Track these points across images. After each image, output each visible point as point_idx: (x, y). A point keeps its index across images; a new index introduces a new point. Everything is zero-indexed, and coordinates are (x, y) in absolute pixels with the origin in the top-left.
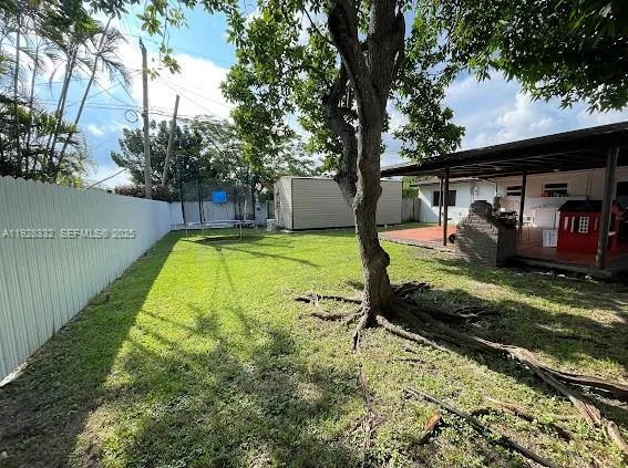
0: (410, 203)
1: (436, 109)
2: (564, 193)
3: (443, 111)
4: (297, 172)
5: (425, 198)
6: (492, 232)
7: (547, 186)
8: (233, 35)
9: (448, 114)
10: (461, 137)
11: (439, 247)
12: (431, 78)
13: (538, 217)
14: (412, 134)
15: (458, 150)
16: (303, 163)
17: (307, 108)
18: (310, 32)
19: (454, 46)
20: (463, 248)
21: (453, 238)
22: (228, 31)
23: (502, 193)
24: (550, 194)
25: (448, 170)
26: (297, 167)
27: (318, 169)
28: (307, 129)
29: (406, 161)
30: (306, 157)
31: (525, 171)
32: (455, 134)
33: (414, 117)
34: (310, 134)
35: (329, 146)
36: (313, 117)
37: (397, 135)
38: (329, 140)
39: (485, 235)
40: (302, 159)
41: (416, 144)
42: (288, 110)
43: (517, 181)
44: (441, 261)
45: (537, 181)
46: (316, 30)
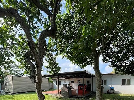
0: (51, 84)
2: (80, 82)
3: (56, 63)
4: (14, 74)
6: (67, 90)
7: (77, 81)
9: (57, 64)
10: (60, 69)
11: (57, 95)
12: (53, 55)
13: (76, 87)
14: (50, 68)
15: (60, 72)
16: (16, 71)
17: (19, 55)
18: (19, 35)
19: (57, 49)
20: (62, 94)
23: (70, 82)
24: (78, 82)
25: (58, 77)
26: (14, 72)
27: (22, 73)
28: (19, 62)
29: (49, 74)
30: (17, 69)
31: (73, 77)
33: (50, 63)
34: (20, 64)
35: (26, 68)
36: (21, 59)
37: (46, 67)
38: (26, 66)
39: (66, 92)
40: (15, 70)
41: (51, 70)
43: (72, 80)
44: (58, 98)
46: (21, 36)
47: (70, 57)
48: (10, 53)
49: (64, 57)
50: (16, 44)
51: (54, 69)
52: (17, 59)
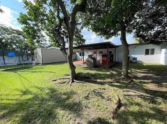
1: (80, 35)
2: (102, 53)
3: (81, 35)
5: (78, 54)
7: (100, 52)
8: (25, 7)
9: (82, 36)
11: (83, 65)
12: (79, 28)
13: (99, 58)
15: (85, 44)
17: (48, 30)
18: (50, 11)
20: (87, 64)
21: (85, 63)
22: (24, 5)
23: (93, 53)
24: (100, 53)
28: (48, 36)
31: (96, 49)
32: (84, 41)
33: (76, 36)
34: (49, 37)
36: (50, 32)
38: (54, 39)
39: (91, 62)
41: (76, 42)
42: (42, 30)
43: (95, 51)
45: (98, 51)
46: (51, 11)
47: (96, 29)
48: (41, 28)
49: (90, 30)
50: (46, 19)
51: (79, 41)
52: (46, 33)
